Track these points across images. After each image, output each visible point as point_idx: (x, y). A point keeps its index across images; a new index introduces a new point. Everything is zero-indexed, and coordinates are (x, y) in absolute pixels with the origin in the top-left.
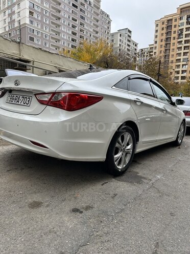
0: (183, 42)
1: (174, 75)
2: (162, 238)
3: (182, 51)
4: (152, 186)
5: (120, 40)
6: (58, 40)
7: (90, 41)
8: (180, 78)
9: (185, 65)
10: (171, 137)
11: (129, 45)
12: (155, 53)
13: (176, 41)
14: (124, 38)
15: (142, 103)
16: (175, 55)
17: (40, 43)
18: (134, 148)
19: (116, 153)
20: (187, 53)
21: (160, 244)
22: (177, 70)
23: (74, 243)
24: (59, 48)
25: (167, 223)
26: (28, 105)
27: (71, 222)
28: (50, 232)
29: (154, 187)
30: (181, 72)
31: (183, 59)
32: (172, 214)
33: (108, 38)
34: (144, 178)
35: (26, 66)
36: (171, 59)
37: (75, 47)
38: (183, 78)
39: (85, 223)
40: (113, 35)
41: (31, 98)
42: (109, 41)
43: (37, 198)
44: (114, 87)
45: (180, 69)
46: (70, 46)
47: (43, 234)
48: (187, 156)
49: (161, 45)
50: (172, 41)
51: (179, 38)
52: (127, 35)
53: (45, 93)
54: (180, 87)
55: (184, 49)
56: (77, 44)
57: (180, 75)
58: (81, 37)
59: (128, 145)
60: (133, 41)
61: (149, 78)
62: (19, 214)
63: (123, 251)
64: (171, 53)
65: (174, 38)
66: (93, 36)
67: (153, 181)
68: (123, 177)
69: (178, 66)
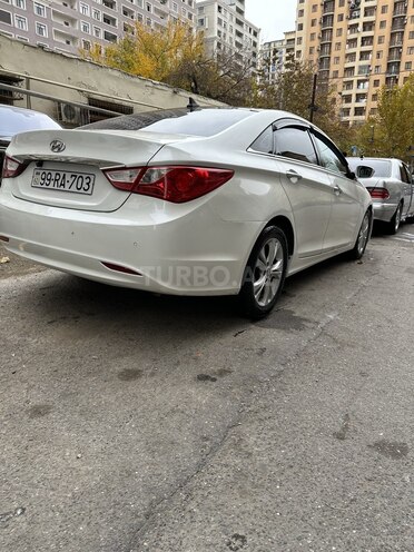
0: (360, 28)
1: (340, 105)
2: (352, 408)
3: (358, 49)
4: (323, 333)
5: (220, 21)
6: (69, 21)
7: (149, 23)
8: (352, 112)
9: (364, 81)
10: (345, 242)
11: (239, 34)
12: (299, 52)
13: (344, 25)
14: (228, 15)
15: (300, 178)
16: (342, 58)
17: (26, 28)
18: (285, 266)
19: (257, 279)
20: (369, 52)
21: (350, 416)
22: (345, 93)
23: (219, 424)
24: (74, 39)
25: (357, 387)
26: (89, 192)
27: (202, 396)
28: (173, 411)
29: (326, 334)
30: (354, 98)
31: (360, 67)
32: (363, 374)
33: (190, 16)
34: (306, 320)
35: (11, 93)
36: (333, 68)
37: (114, 37)
38: (359, 111)
39: (225, 395)
40: (201, 9)
41: (92, 177)
42: (194, 23)
43: (128, 363)
44: (250, 150)
45: (353, 91)
46: (102, 36)
47: (162, 416)
48: (376, 277)
49: (312, 35)
50: (337, 25)
51: (351, 18)
52: (234, 8)
53: (125, 168)
54: (352, 134)
55: (362, 45)
56: (116, 30)
57: (353, 105)
58: (125, 13)
59: (275, 262)
60: (248, 23)
61: (308, 124)
62: (108, 390)
63: (296, 429)
64: (334, 54)
65: (341, 17)
66: (156, 10)
67: (323, 324)
68: (269, 321)
69: (349, 84)
